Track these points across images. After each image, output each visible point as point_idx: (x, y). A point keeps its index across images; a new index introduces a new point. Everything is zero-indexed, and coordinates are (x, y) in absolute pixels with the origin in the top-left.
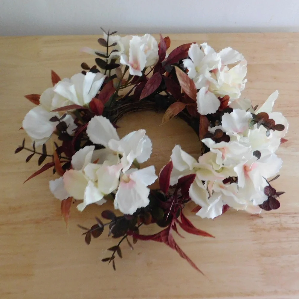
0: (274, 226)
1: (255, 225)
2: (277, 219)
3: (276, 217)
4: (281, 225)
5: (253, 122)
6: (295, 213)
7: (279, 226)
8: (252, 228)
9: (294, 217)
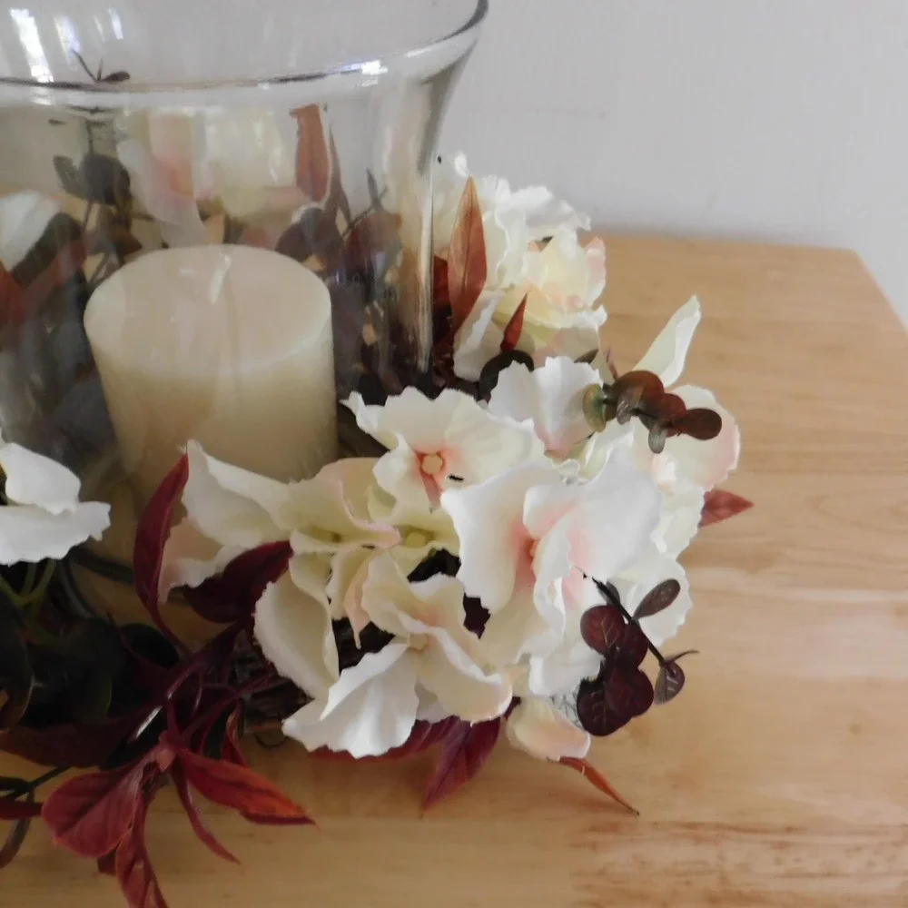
0: (688, 883)
1: (602, 873)
2: (708, 854)
3: (698, 840)
4: (723, 879)
5: (604, 406)
6: (789, 830)
7: (712, 884)
8: (588, 888)
9: (782, 846)
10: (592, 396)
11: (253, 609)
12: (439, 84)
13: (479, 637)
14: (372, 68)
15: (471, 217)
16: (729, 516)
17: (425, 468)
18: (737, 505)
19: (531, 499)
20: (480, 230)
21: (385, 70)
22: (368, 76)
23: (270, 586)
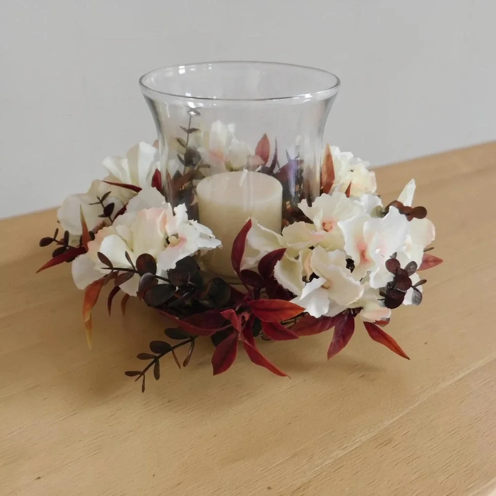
10: (379, 209)
11: (273, 268)
12: (327, 102)
13: (352, 272)
14: (308, 96)
15: (329, 157)
16: (434, 266)
17: (325, 228)
18: (437, 261)
19: (366, 226)
20: (332, 162)
21: (311, 96)
22: (307, 99)
23: (278, 261)
